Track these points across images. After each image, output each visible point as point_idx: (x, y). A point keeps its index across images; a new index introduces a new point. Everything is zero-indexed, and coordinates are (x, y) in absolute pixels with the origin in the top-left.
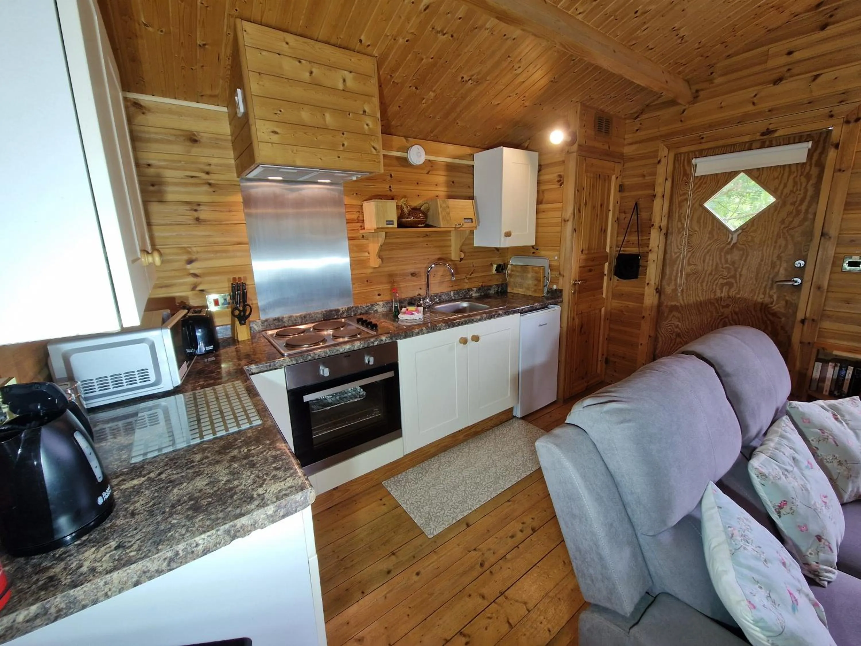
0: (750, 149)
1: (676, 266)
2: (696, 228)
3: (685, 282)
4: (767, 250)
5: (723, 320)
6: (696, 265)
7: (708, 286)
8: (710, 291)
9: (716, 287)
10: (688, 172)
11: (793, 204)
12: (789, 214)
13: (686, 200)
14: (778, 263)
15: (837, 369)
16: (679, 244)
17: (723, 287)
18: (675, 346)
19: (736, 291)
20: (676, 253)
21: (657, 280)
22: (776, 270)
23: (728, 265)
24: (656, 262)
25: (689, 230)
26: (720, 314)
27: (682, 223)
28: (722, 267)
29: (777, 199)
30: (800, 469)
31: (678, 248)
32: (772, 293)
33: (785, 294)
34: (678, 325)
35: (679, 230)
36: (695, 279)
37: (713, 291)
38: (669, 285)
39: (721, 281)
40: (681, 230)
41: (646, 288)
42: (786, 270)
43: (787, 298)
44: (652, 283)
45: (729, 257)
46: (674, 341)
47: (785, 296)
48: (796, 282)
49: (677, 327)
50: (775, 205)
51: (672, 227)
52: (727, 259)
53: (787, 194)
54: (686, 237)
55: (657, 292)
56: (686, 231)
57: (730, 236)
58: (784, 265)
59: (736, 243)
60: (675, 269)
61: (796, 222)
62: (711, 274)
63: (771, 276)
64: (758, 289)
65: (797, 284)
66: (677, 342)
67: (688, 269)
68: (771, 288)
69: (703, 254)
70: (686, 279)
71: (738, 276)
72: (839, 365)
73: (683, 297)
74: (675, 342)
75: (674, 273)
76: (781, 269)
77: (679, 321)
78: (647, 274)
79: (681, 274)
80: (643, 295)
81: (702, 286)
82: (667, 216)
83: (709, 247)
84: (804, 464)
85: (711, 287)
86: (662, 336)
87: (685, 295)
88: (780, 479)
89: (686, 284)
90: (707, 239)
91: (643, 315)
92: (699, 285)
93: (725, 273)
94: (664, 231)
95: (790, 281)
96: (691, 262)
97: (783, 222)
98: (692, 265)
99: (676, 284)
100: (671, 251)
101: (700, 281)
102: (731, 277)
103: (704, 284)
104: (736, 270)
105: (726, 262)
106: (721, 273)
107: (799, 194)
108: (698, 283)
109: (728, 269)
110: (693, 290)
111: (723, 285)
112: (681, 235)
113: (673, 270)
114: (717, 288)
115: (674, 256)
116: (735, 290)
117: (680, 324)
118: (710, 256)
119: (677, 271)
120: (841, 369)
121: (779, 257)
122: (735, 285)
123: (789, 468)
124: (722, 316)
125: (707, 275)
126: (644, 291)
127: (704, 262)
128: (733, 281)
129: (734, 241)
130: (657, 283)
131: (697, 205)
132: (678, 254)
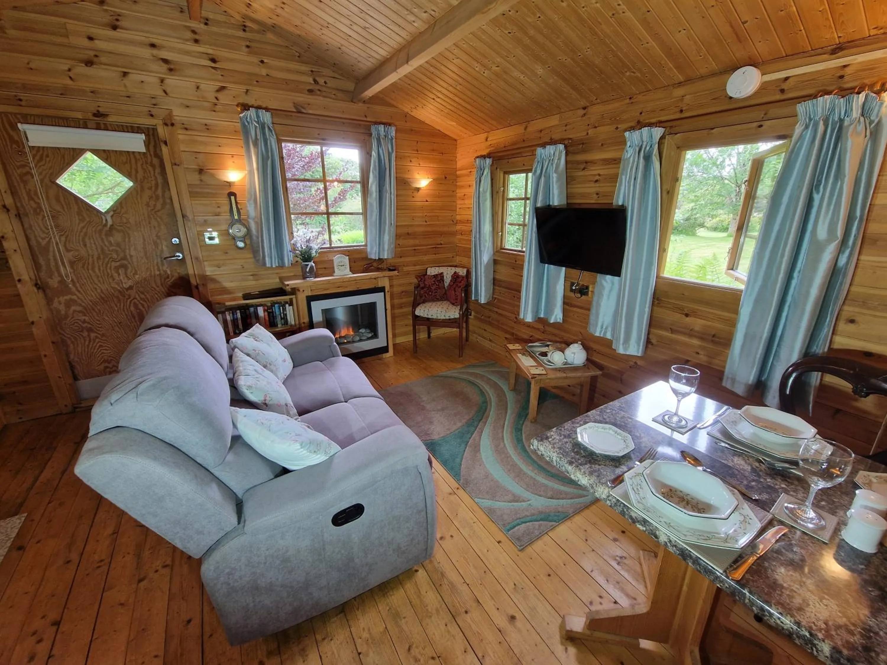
0: (86, 127)
1: (51, 254)
2: (58, 208)
3: (72, 271)
4: (144, 230)
5: (132, 302)
6: (77, 250)
7: (101, 272)
8: (106, 277)
9: (111, 271)
10: (16, 138)
11: (150, 188)
12: (151, 198)
13: (29, 173)
14: (158, 241)
15: (231, 315)
16: (44, 229)
17: (118, 269)
18: (91, 343)
19: (134, 272)
20: (43, 239)
21: (32, 274)
22: (160, 248)
23: (114, 248)
24: (18, 250)
25: (50, 211)
26: (127, 297)
27: (36, 202)
28: (109, 251)
29: (134, 183)
30: (261, 374)
31: (44, 232)
32: (165, 268)
33: (175, 268)
34: (84, 320)
35: (35, 210)
36: (83, 267)
37: (110, 275)
38: (51, 277)
39: (114, 264)
40: (38, 210)
41: (19, 286)
42: (167, 246)
43: (178, 271)
44: (25, 277)
45: (111, 239)
46: (88, 339)
47: (176, 269)
48: (179, 256)
49: (84, 322)
50: (135, 189)
51: (22, 206)
52: (110, 242)
53: (141, 179)
54: (49, 219)
55: (38, 288)
56: (47, 212)
57: (103, 217)
58: (165, 243)
59: (112, 225)
60: (51, 257)
61: (159, 206)
62: (99, 258)
63: (158, 254)
64: (152, 267)
65: (180, 258)
66: (92, 338)
67: (68, 256)
68: (163, 265)
69: (81, 238)
70: (72, 267)
71: (128, 257)
72: (231, 312)
73: (77, 288)
74: (90, 339)
75: (52, 263)
76: (164, 247)
77: (85, 315)
78: (13, 269)
79: (63, 263)
80: (18, 295)
81: (94, 272)
82: (9, 192)
83: (84, 230)
84: (260, 371)
85: (105, 272)
86: (69, 338)
87: (78, 285)
88: (257, 384)
89: (74, 272)
90: (77, 221)
91: (31, 320)
92: (90, 271)
93: (115, 256)
94: (13, 212)
95: (174, 256)
96: (69, 248)
97: (148, 205)
98: (71, 251)
99: (60, 275)
100: (35, 237)
101: (90, 267)
102: (122, 259)
103: (97, 270)
104: (124, 251)
105: (110, 243)
106: (110, 256)
107: (152, 180)
108: (88, 270)
109: (117, 252)
110: (86, 279)
111: (117, 269)
112: (40, 217)
113: (49, 260)
114: (113, 272)
115: (44, 243)
116: (131, 272)
117: (87, 318)
118: (90, 239)
119: (55, 259)
120: (233, 314)
121: (158, 237)
122: (129, 265)
123: (258, 376)
124: (129, 298)
125: (96, 260)
126: (18, 290)
127: (85, 245)
128: (125, 262)
129: (110, 222)
130: (33, 277)
131: (47, 180)
132: (47, 239)
